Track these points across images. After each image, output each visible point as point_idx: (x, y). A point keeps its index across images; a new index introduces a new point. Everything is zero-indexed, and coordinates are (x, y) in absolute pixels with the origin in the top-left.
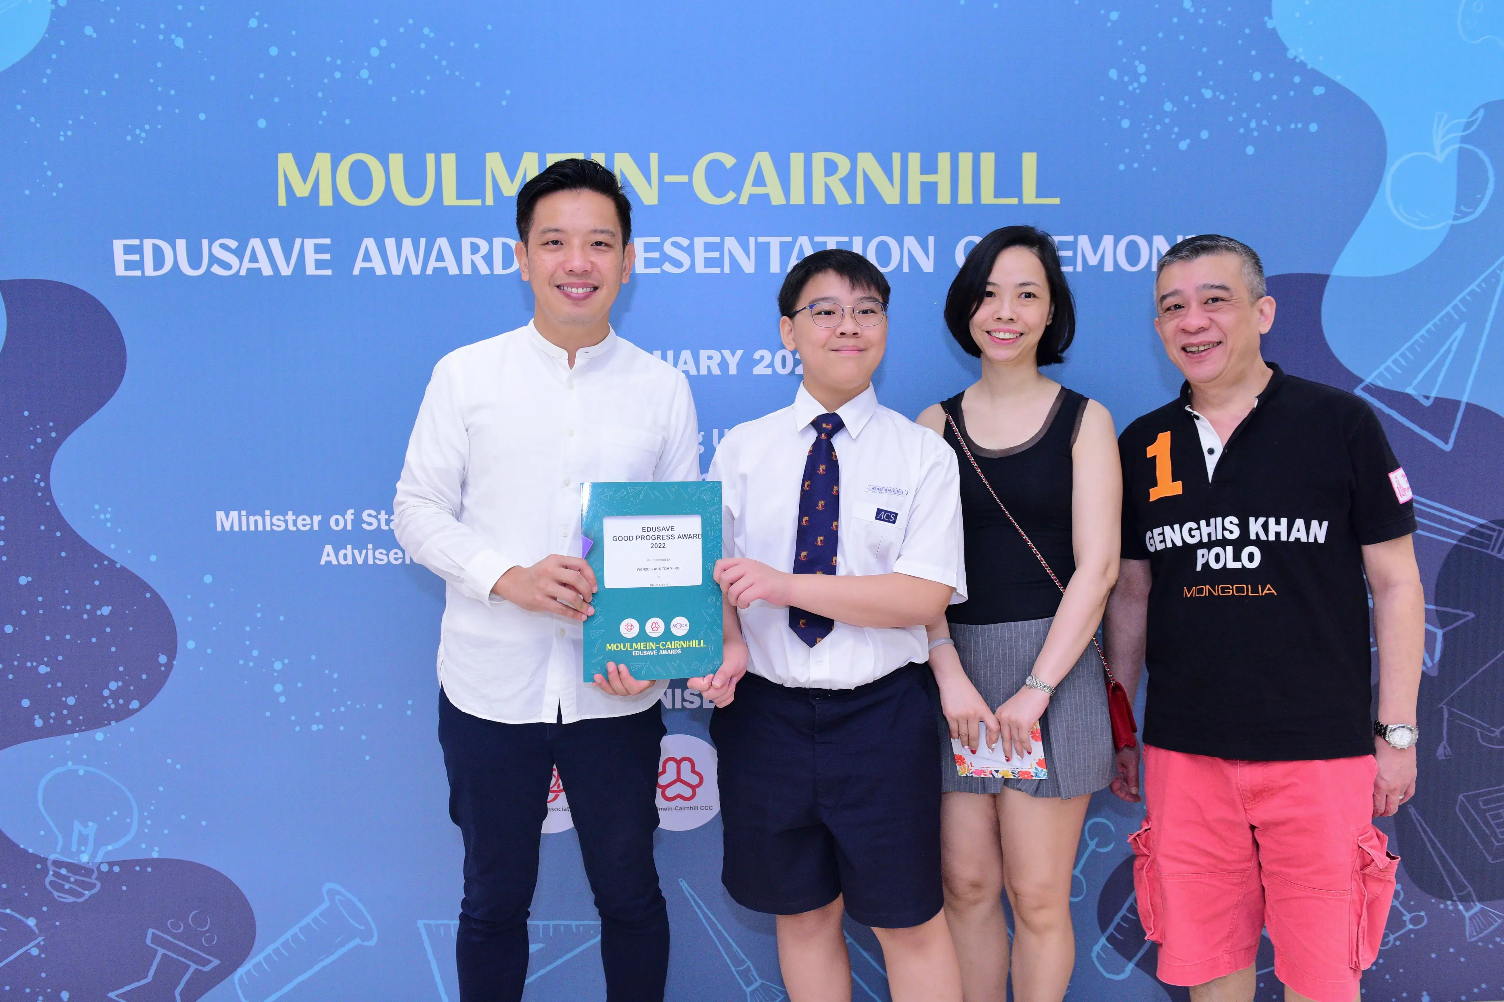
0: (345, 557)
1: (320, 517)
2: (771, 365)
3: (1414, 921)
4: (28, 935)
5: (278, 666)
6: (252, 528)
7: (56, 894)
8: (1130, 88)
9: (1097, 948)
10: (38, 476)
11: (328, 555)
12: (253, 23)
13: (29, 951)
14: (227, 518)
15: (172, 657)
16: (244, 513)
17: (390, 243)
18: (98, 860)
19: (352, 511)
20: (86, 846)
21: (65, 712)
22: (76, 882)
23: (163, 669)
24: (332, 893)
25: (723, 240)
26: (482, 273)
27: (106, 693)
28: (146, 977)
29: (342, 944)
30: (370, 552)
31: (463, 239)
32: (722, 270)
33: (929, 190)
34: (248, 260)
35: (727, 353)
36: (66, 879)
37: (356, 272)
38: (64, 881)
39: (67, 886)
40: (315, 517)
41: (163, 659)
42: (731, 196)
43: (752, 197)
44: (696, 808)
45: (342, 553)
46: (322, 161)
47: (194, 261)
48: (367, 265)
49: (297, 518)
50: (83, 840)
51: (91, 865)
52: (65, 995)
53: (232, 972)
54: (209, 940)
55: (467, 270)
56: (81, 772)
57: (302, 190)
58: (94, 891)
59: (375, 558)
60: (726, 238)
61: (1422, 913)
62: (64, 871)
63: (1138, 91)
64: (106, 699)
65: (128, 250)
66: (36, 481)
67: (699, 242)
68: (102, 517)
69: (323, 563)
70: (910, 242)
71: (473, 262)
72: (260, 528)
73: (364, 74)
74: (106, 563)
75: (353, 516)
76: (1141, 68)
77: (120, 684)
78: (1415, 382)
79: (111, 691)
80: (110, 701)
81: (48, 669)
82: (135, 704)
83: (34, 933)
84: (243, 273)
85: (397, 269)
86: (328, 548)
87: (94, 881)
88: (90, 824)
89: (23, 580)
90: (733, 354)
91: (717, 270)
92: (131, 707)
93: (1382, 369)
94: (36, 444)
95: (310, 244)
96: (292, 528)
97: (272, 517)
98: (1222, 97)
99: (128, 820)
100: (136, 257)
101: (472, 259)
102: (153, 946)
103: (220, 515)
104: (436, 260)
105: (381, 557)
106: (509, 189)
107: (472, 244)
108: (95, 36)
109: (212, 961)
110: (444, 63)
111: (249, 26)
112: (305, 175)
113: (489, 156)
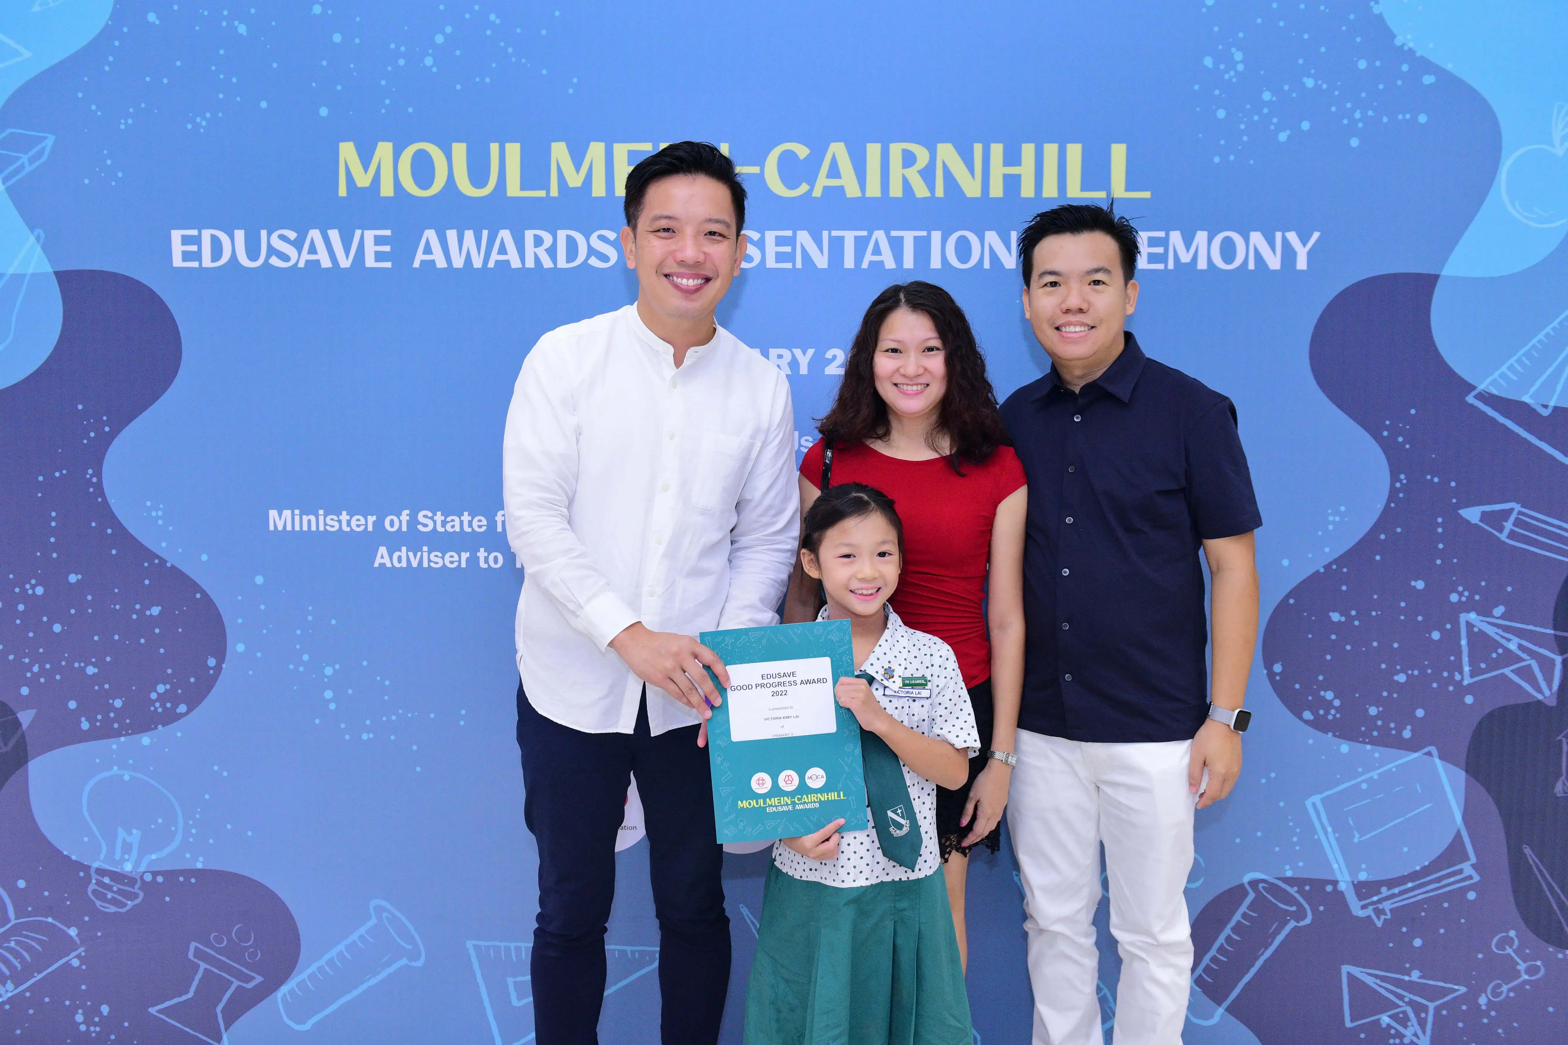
0: (400, 559)
1: (374, 518)
3: (1528, 971)
4: (69, 945)
5: (329, 671)
6: (305, 528)
7: (98, 903)
8: (1227, 77)
10: (90, 471)
11: (382, 557)
12: (317, 9)
13: (70, 962)
14: (280, 519)
15: (221, 660)
16: (297, 512)
17: (452, 235)
18: (142, 869)
19: (407, 512)
20: (129, 854)
21: (112, 715)
22: (120, 892)
23: (211, 672)
24: (379, 910)
25: (795, 235)
26: (545, 266)
27: (154, 696)
28: (187, 992)
29: (388, 964)
30: (425, 555)
31: (526, 232)
32: (794, 265)
33: (1012, 183)
34: (307, 251)
35: (798, 352)
36: (109, 888)
37: (416, 264)
38: (107, 890)
39: (109, 896)
40: (369, 517)
41: (212, 662)
43: (826, 189)
45: (396, 555)
46: (384, 150)
47: (253, 252)
48: (428, 257)
49: (351, 518)
50: (127, 848)
51: (134, 875)
52: (105, 1009)
53: (275, 990)
54: (253, 955)
55: (530, 263)
56: (127, 778)
57: (363, 180)
58: (138, 901)
59: (430, 561)
60: (798, 232)
61: (1539, 963)
62: (106, 880)
63: (1234, 80)
64: (153, 702)
65: (186, 240)
66: (88, 476)
67: (770, 236)
68: (154, 514)
69: (376, 565)
70: (992, 237)
71: (536, 255)
72: (314, 528)
73: (429, 61)
74: (156, 561)
75: (408, 517)
76: (1238, 56)
77: (168, 687)
78: (1532, 390)
79: (159, 694)
80: (157, 704)
81: (96, 670)
82: (182, 708)
83: (76, 943)
84: (301, 264)
85: (458, 262)
86: (383, 550)
87: (136, 890)
88: (135, 831)
89: (73, 578)
90: (804, 354)
91: (789, 266)
92: (178, 711)
93: (1496, 375)
94: (89, 438)
95: (370, 235)
96: (345, 528)
97: (325, 517)
98: (1325, 86)
99: (173, 828)
100: (194, 248)
101: (535, 252)
102: (196, 960)
103: (273, 514)
104: (499, 253)
105: (436, 560)
106: (575, 180)
107: (536, 236)
108: (157, 22)
109: (255, 978)
110: (510, 50)
111: (312, 13)
112: (366, 165)
113: (554, 145)
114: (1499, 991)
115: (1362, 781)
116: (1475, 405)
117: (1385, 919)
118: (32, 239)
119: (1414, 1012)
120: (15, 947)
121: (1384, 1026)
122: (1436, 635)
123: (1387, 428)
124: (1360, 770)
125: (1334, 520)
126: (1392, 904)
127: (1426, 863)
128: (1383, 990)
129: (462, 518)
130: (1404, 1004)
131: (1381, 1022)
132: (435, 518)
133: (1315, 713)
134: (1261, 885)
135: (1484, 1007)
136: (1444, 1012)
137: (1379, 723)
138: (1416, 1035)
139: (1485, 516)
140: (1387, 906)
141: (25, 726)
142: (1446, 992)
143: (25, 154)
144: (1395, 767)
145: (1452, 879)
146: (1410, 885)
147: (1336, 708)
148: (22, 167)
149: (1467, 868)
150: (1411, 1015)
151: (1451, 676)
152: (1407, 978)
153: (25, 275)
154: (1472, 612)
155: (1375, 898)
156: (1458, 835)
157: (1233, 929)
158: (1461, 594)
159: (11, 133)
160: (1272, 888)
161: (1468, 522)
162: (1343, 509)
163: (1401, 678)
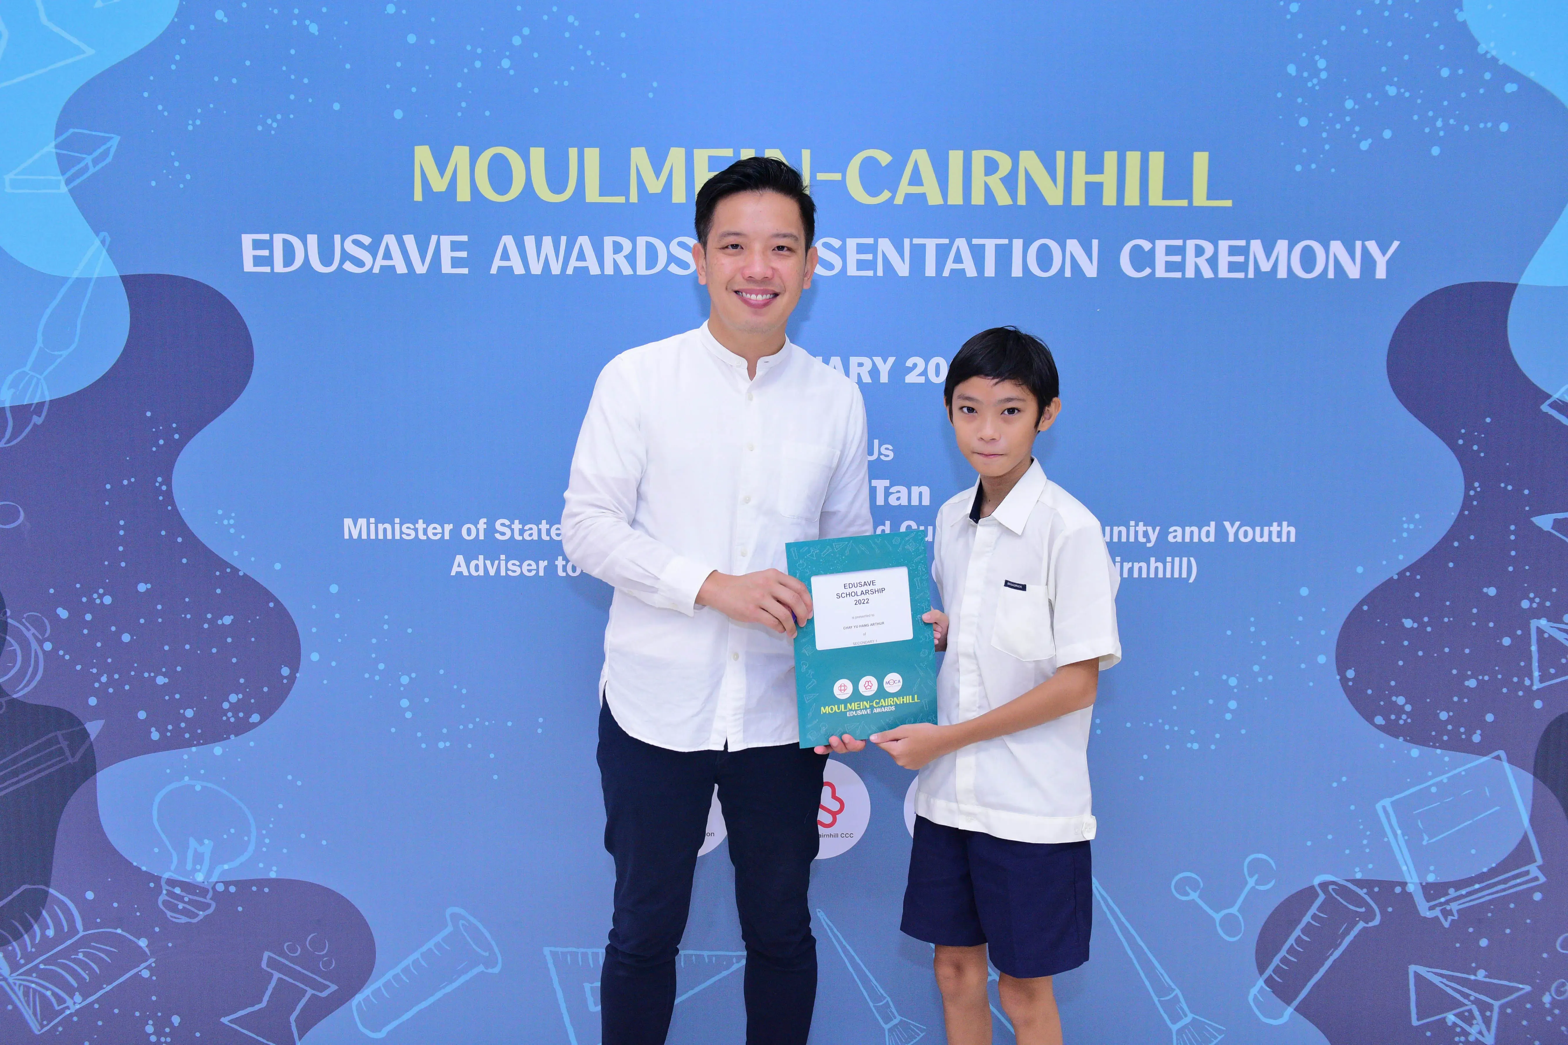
0: (477, 568)
1: (451, 526)
2: (924, 373)
4: (139, 956)
5: (405, 680)
6: (381, 537)
7: (169, 914)
8: (1310, 84)
9: (1254, 991)
10: (160, 479)
11: (459, 566)
12: (391, 9)
13: (140, 973)
14: (355, 525)
15: (295, 669)
16: (372, 520)
17: (530, 241)
18: (214, 879)
19: (485, 520)
20: (201, 864)
21: (183, 725)
22: (190, 902)
23: (285, 681)
24: (455, 917)
25: (876, 242)
26: (625, 274)
27: (226, 705)
28: (260, 1001)
29: (465, 971)
30: (503, 563)
31: (605, 238)
32: (875, 273)
33: (1094, 191)
34: (381, 257)
35: (878, 360)
36: (180, 899)
37: (494, 270)
38: (177, 900)
39: (181, 906)
40: (446, 526)
41: (285, 671)
42: (886, 195)
43: (908, 196)
44: (836, 836)
45: (473, 564)
46: (460, 154)
47: (326, 257)
48: (505, 264)
49: (428, 526)
50: (198, 858)
51: (206, 885)
52: (176, 1020)
53: (349, 999)
54: (327, 964)
55: (609, 270)
56: (198, 788)
57: (439, 185)
58: (210, 911)
59: (507, 569)
60: (880, 240)
62: (177, 891)
63: (1317, 88)
64: (225, 712)
65: (257, 245)
66: (157, 484)
67: (852, 244)
68: (225, 522)
69: (453, 573)
70: (1073, 245)
71: (615, 261)
72: (389, 537)
73: (506, 63)
74: (228, 570)
75: (486, 525)
76: (1322, 64)
77: (240, 696)
79: (230, 703)
80: (230, 714)
81: (166, 680)
82: (255, 718)
83: (146, 955)
84: (376, 270)
85: (536, 269)
86: (459, 559)
87: (208, 900)
88: (206, 841)
89: (142, 587)
90: (885, 362)
91: (870, 273)
92: (251, 720)
94: (158, 446)
95: (446, 241)
96: (422, 537)
97: (401, 524)
98: (1407, 95)
99: (246, 838)
100: (266, 253)
101: (614, 259)
102: (269, 970)
104: (577, 260)
105: (514, 568)
106: (655, 186)
107: (615, 243)
108: (226, 20)
109: (330, 987)
110: (589, 53)
111: (386, 12)
112: (442, 169)
113: (634, 151)
114: (1562, 989)
115: (1432, 784)
116: (1549, 413)
117: (1453, 920)
118: (97, 242)
119: (1479, 1011)
120: (84, 959)
121: (1450, 1024)
122: (1507, 641)
123: (1462, 437)
124: (1430, 774)
125: (1408, 528)
126: (1461, 904)
127: (1494, 865)
128: (1450, 989)
129: (540, 526)
130: (1470, 1003)
131: (1447, 1020)
132: (513, 526)
133: (1386, 718)
134: (1331, 887)
135: (1547, 1006)
136: (1509, 1011)
137: (1450, 727)
138: (1480, 1033)
139: (1557, 523)
140: (1454, 907)
141: (93, 737)
142: (1512, 990)
143: (89, 155)
144: (1464, 770)
145: (1518, 881)
146: (1477, 886)
147: (1407, 713)
148: (86, 169)
149: (1533, 870)
150: (1476, 1013)
151: (1521, 681)
152: (1472, 977)
153: (90, 279)
154: (1544, 619)
155: (1443, 900)
156: (1525, 838)
157: (1303, 931)
158: (1532, 601)
159: (74, 134)
160: (1343, 890)
161: (1540, 529)
162: (1417, 516)
163: (1472, 683)
